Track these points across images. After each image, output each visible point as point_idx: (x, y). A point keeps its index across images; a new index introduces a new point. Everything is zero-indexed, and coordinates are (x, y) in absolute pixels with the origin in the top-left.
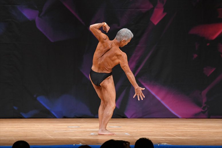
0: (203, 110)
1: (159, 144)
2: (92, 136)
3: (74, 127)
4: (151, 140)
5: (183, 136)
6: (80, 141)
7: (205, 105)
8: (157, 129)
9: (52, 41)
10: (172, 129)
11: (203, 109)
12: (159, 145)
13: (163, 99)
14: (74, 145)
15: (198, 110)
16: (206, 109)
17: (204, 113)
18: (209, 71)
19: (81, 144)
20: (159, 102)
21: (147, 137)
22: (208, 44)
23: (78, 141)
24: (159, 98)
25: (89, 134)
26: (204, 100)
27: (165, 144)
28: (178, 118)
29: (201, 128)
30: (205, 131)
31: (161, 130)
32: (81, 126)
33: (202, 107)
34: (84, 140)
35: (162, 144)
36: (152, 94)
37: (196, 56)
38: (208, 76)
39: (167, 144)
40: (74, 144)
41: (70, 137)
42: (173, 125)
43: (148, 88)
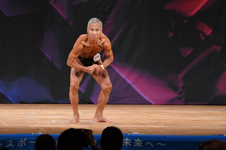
0: (179, 96)
1: (129, 133)
2: (53, 124)
3: (32, 113)
4: (120, 129)
5: (156, 124)
6: (39, 130)
7: (182, 90)
8: (128, 116)
9: (8, 16)
10: (143, 117)
11: (179, 94)
12: (129, 134)
13: (134, 83)
14: (33, 134)
15: (173, 95)
16: (183, 94)
17: (180, 98)
18: (187, 52)
19: (40, 133)
20: (130, 86)
21: (115, 126)
22: (186, 21)
23: (38, 130)
24: (130, 82)
25: (50, 121)
26: (181, 84)
27: (136, 133)
28: (151, 104)
29: (176, 116)
30: (182, 119)
31: (132, 118)
32: (41, 112)
33: (178, 92)
34: (44, 128)
35: (133, 133)
36: (122, 77)
37: (171, 34)
38: (185, 57)
39: (138, 134)
40: (33, 132)
41: (28, 125)
42: (145, 112)
43: (117, 70)
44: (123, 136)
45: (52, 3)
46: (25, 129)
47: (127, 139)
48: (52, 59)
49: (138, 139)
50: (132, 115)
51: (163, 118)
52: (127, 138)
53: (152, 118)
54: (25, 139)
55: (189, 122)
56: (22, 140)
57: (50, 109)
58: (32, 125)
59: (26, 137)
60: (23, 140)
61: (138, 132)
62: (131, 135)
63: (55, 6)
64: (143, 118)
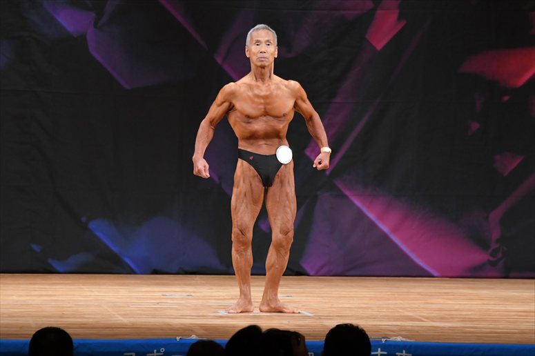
0: (491, 259)
1: (384, 338)
2: (221, 317)
3: (177, 295)
4: (365, 329)
5: (442, 319)
7: (497, 246)
8: (380, 302)
10: (415, 304)
11: (491, 255)
12: (383, 340)
13: (394, 230)
14: (178, 338)
15: (479, 257)
16: (500, 255)
17: (493, 264)
18: (508, 164)
19: (194, 337)
20: (386, 236)
21: (354, 322)
22: (506, 98)
23: (189, 330)
24: (385, 229)
25: (215, 313)
26: (496, 234)
27: (399, 339)
28: (429, 275)
29: (485, 302)
30: (498, 308)
31: (390, 306)
32: (194, 292)
33: (490, 251)
34: (203, 327)
35: (393, 339)
36: (368, 217)
37: (475, 126)
38: (505, 174)
39: (404, 339)
40: (178, 336)
41: (168, 321)
42: (420, 294)
43: (357, 203)
44: (372, 344)
45: (219, 60)
46: (162, 329)
47: (379, 352)
48: (219, 178)
49: (404, 351)
50: (389, 300)
51: (457, 307)
52: (379, 349)
53: (434, 306)
54: (163, 350)
55: (514, 316)
56: (155, 351)
57: (214, 285)
58: (176, 320)
59: (164, 346)
60: (157, 352)
61: (403, 336)
62: (387, 343)
63: (225, 67)
64: (414, 306)
